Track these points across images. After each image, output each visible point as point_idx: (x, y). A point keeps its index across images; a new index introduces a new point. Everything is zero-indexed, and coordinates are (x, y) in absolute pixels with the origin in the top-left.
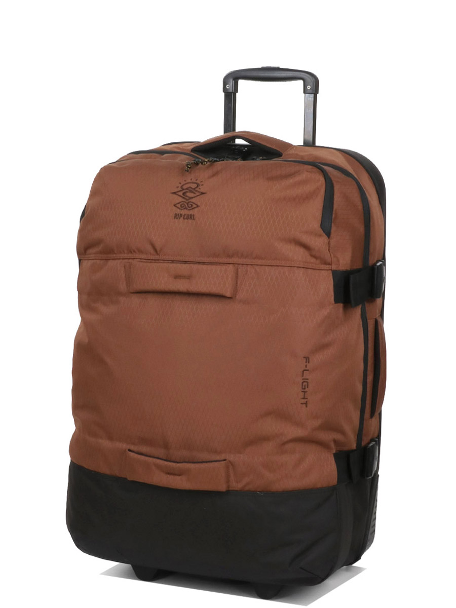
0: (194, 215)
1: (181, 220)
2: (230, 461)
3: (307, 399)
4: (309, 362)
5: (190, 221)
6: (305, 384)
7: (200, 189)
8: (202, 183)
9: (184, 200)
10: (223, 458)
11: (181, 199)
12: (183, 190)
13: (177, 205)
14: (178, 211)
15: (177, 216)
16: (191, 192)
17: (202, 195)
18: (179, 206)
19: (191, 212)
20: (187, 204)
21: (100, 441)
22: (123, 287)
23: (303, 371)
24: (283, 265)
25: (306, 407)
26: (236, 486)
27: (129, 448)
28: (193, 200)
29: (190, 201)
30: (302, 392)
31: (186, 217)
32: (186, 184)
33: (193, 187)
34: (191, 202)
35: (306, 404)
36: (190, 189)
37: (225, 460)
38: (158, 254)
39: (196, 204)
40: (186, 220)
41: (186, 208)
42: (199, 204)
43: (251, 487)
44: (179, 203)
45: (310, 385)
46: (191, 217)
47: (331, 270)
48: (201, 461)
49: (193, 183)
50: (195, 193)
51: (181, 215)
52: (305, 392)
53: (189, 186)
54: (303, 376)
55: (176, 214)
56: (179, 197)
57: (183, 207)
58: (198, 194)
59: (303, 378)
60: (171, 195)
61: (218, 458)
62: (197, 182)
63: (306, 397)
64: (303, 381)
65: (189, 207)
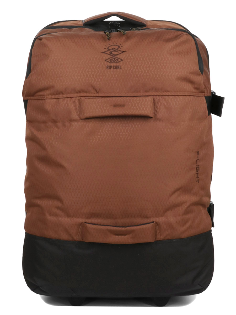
0: (120, 66)
1: (111, 69)
2: (156, 223)
3: (199, 178)
4: (199, 155)
5: (118, 70)
6: (198, 168)
7: (121, 49)
8: (121, 45)
9: (111, 57)
10: (151, 221)
11: (109, 56)
12: (109, 50)
13: (107, 60)
14: (109, 64)
15: (108, 67)
16: (115, 51)
17: (124, 53)
18: (109, 60)
19: (118, 64)
20: (114, 59)
21: (60, 219)
22: (75, 116)
23: (197, 161)
24: (178, 95)
25: (199, 183)
26: (160, 237)
27: (84, 221)
28: (118, 56)
29: (115, 57)
30: (197, 173)
31: (114, 67)
32: (110, 46)
33: (116, 48)
34: (117, 58)
35: (198, 181)
36: (114, 49)
37: (153, 222)
38: (98, 93)
39: (121, 59)
40: (115, 70)
41: (113, 62)
42: (123, 59)
43: (169, 237)
44: (108, 59)
45: (200, 169)
46: (118, 67)
47: (204, 96)
48: (140, 224)
49: (115, 45)
50: (118, 52)
51: (111, 67)
52: (198, 174)
53: (113, 48)
54: (196, 164)
55: (107, 66)
56: (108, 55)
57: (111, 61)
58: (120, 52)
59: (197, 165)
60: (101, 53)
61: (149, 221)
62: (117, 44)
63: (198, 177)
64: (196, 167)
65: (115, 61)
